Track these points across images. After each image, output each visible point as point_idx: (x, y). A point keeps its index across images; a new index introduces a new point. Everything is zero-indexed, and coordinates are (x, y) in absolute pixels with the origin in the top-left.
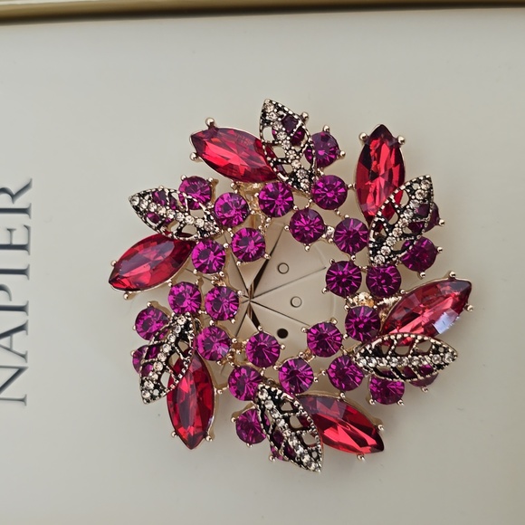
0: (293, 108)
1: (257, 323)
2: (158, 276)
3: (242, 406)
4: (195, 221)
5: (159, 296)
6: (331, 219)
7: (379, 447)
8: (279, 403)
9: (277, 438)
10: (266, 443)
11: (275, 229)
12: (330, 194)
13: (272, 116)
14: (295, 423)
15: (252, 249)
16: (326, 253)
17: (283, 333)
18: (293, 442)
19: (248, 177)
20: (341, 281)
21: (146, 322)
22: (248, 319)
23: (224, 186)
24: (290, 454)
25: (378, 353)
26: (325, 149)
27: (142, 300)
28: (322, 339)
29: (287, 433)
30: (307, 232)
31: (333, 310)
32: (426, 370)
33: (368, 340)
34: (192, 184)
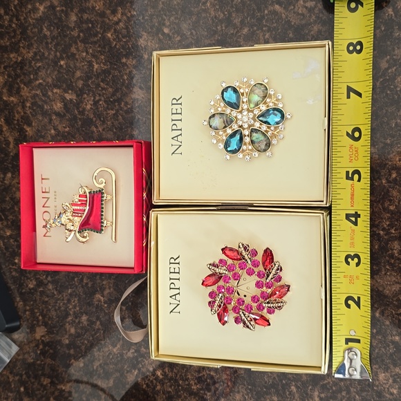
0: (245, 243)
1: (239, 295)
2: (214, 284)
3: (236, 315)
4: (222, 270)
5: (214, 288)
6: (256, 270)
7: (269, 325)
8: (244, 315)
9: (244, 323)
10: (242, 324)
11: (243, 273)
12: (255, 264)
13: (241, 246)
14: (249, 319)
15: (237, 277)
16: (255, 278)
17: (245, 296)
18: (248, 324)
19: (237, 260)
20: (258, 285)
21: (212, 295)
22: (236, 293)
23: (230, 262)
24: (248, 327)
25: (268, 303)
26: (255, 253)
27: (210, 289)
28: (254, 299)
29: (247, 322)
30: (250, 273)
31: (257, 292)
32: (279, 307)
33: (266, 299)
34: (221, 261)
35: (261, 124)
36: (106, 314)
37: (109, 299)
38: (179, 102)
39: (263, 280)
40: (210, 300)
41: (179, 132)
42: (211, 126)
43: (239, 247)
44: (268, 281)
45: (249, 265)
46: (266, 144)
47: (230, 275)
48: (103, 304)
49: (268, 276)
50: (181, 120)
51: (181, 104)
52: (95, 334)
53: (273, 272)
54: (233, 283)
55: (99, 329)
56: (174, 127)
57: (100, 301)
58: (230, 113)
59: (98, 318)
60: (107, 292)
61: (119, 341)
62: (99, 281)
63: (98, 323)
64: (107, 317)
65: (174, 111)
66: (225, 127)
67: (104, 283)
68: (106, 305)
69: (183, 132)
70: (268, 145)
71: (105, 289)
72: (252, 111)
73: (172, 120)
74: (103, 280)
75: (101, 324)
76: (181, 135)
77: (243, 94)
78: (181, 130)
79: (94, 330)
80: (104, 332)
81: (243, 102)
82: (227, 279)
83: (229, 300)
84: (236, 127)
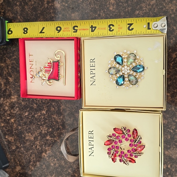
0: (125, 127)
3: (120, 158)
4: (114, 139)
5: (110, 146)
6: (130, 138)
8: (124, 158)
9: (124, 162)
11: (123, 140)
12: (130, 136)
14: (126, 160)
15: (121, 141)
17: (124, 149)
18: (126, 163)
19: (121, 134)
21: (109, 149)
22: (120, 148)
23: (117, 135)
25: (135, 153)
26: (129, 131)
27: (108, 147)
28: (129, 151)
31: (130, 148)
32: (140, 155)
35: (133, 72)
36: (47, 162)
37: (49, 156)
38: (94, 61)
39: (133, 143)
40: (108, 151)
41: (94, 75)
42: (109, 73)
43: (122, 129)
44: (135, 144)
45: (127, 136)
46: (136, 82)
47: (117, 140)
48: (46, 157)
49: (135, 142)
50: (95, 69)
51: (94, 62)
52: (43, 170)
53: (138, 140)
54: (119, 144)
55: (44, 168)
56: (92, 73)
57: (44, 156)
58: (118, 67)
59: (44, 164)
60: (48, 152)
61: (54, 173)
62: (44, 147)
63: (44, 166)
64: (48, 163)
65: (91, 65)
66: (116, 74)
67: (46, 148)
68: (47, 158)
69: (96, 75)
70: (137, 82)
71: (47, 151)
72: (129, 66)
73: (91, 69)
74: (46, 147)
75: (45, 166)
76: (95, 76)
77: (124, 58)
78: (95, 74)
79: (42, 169)
80: (47, 170)
81: (125, 62)
82: (116, 143)
83: (117, 152)
84: (121, 74)
